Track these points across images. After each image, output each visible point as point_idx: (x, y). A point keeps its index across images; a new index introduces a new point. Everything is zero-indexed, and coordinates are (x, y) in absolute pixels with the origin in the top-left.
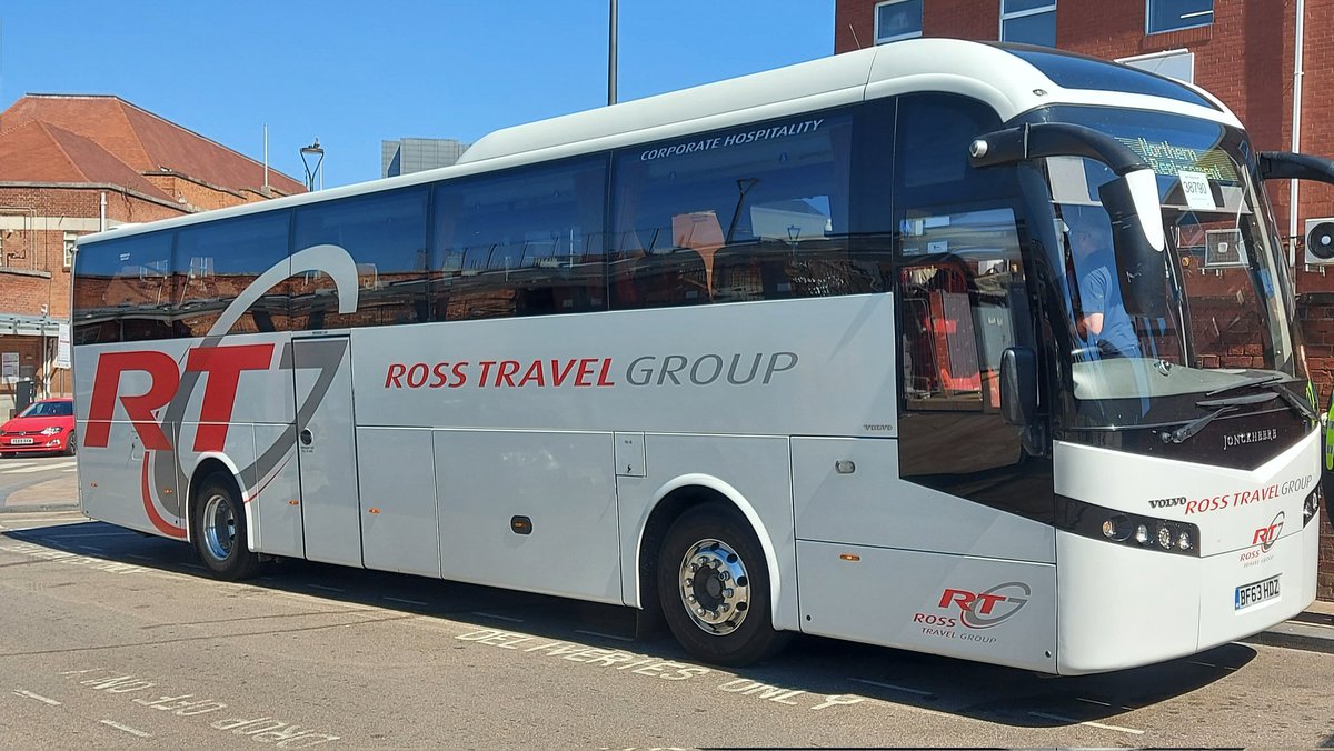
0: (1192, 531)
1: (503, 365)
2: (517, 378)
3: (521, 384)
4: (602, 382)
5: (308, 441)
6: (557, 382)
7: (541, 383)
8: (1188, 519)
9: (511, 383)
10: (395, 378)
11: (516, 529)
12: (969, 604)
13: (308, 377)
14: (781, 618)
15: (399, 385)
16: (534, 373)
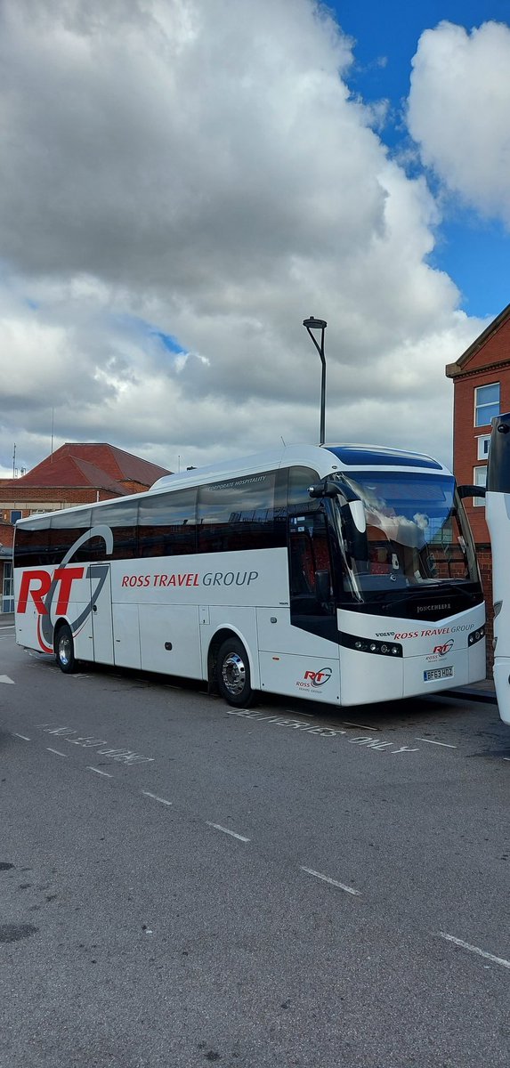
0: (399, 647)
1: (162, 577)
2: (167, 583)
3: (168, 585)
4: (195, 584)
5: (95, 610)
6: (180, 584)
7: (174, 585)
8: (396, 641)
9: (165, 585)
10: (125, 582)
11: (167, 648)
12: (312, 678)
13: (96, 581)
14: (254, 685)
15: (127, 585)
16: (172, 581)
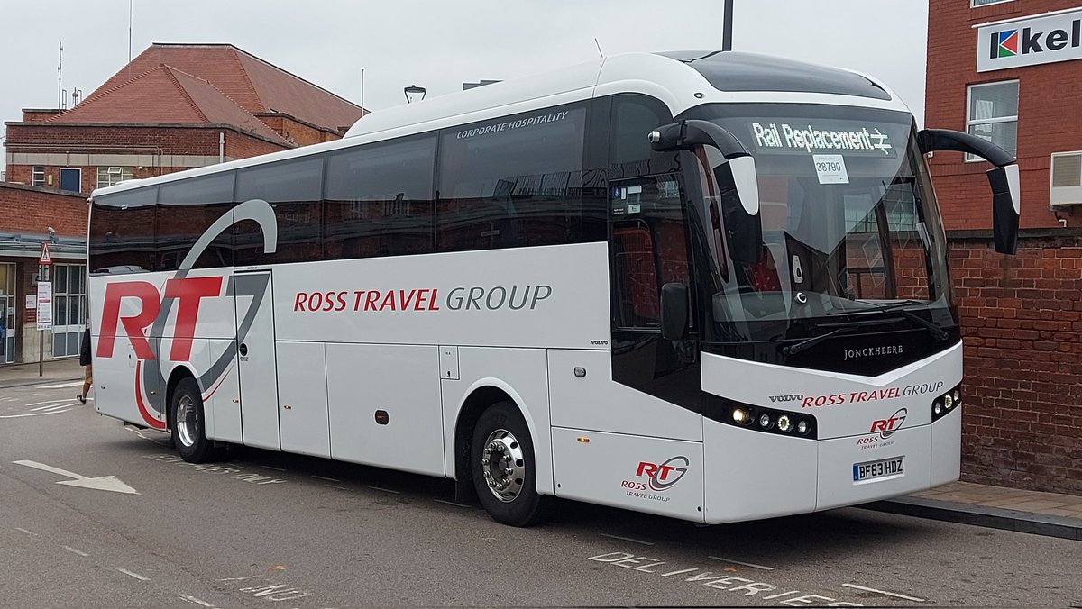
0: (811, 421)
1: (370, 293)
2: (378, 304)
3: (381, 309)
4: (431, 308)
5: (244, 352)
6: (404, 307)
7: (393, 308)
8: (806, 411)
9: (375, 309)
10: (301, 304)
11: (379, 421)
12: (653, 473)
13: (245, 301)
14: (543, 486)
15: (303, 309)
16: (389, 301)
